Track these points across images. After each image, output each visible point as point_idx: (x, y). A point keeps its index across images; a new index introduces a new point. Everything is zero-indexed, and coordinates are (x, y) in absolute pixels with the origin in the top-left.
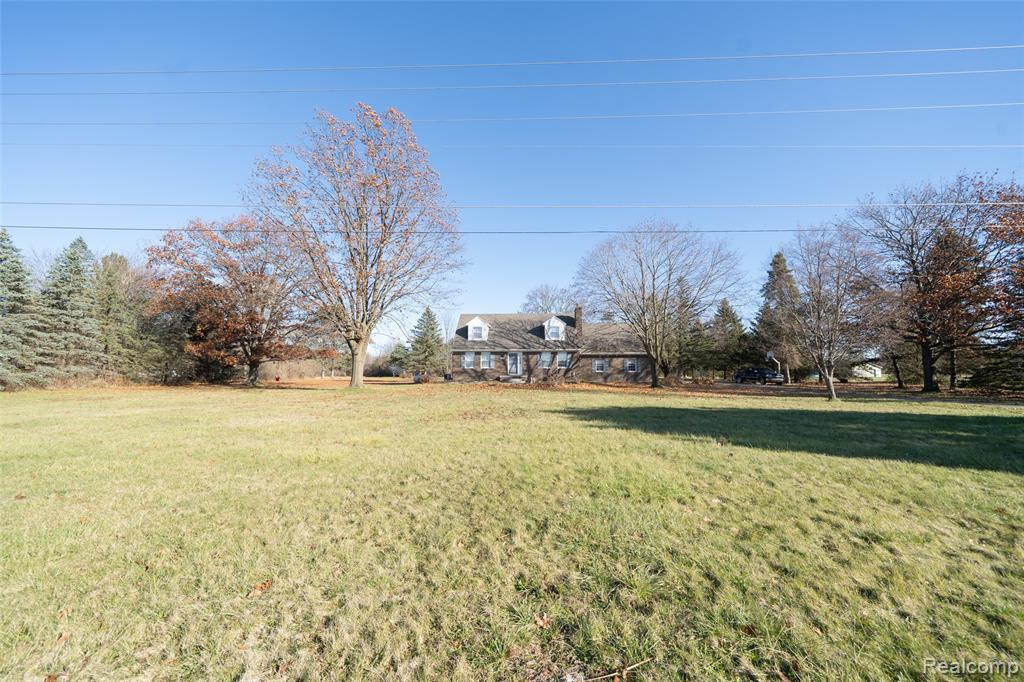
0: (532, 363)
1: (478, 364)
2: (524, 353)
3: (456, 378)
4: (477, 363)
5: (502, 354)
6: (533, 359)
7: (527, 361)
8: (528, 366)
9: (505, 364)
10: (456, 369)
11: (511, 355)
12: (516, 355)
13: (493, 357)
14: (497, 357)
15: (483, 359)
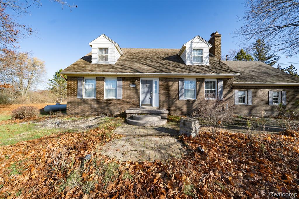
0: (173, 93)
1: (102, 93)
2: (161, 79)
3: (71, 110)
4: (99, 91)
5: (133, 79)
6: (175, 86)
7: (167, 88)
8: (168, 96)
9: (137, 93)
10: (72, 98)
11: (144, 82)
12: (151, 82)
13: (121, 83)
14: (126, 83)
15: (108, 86)
